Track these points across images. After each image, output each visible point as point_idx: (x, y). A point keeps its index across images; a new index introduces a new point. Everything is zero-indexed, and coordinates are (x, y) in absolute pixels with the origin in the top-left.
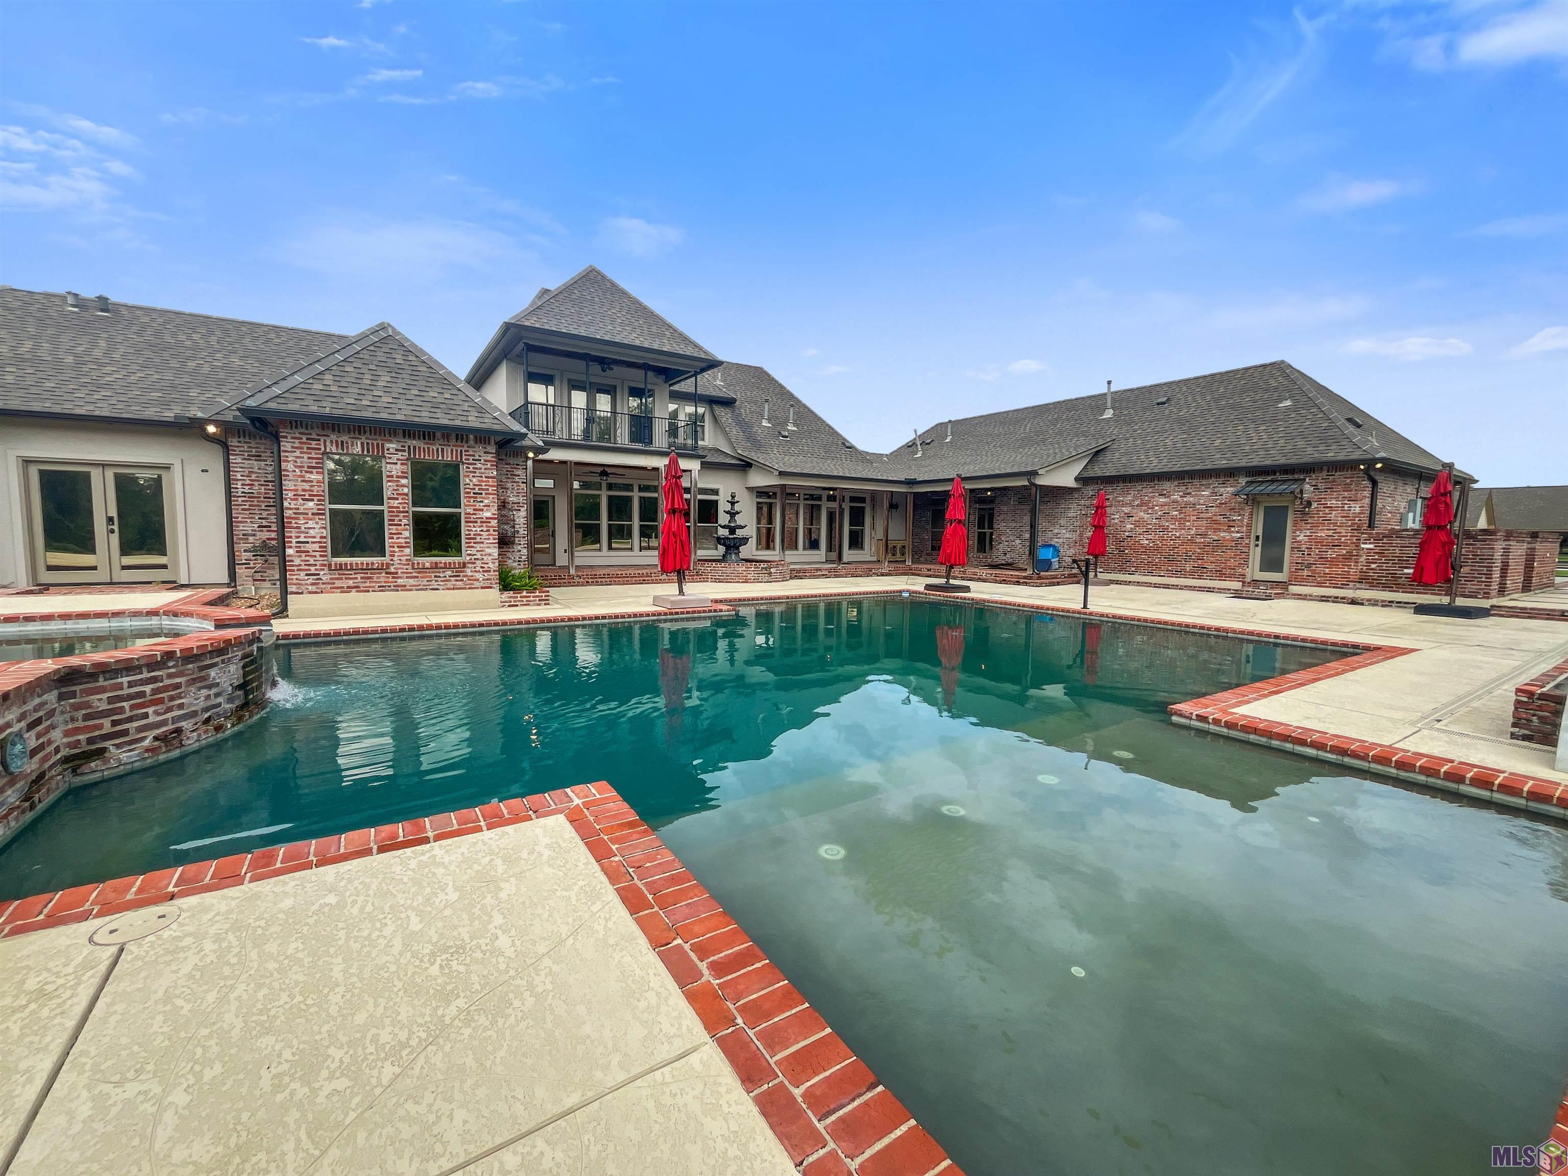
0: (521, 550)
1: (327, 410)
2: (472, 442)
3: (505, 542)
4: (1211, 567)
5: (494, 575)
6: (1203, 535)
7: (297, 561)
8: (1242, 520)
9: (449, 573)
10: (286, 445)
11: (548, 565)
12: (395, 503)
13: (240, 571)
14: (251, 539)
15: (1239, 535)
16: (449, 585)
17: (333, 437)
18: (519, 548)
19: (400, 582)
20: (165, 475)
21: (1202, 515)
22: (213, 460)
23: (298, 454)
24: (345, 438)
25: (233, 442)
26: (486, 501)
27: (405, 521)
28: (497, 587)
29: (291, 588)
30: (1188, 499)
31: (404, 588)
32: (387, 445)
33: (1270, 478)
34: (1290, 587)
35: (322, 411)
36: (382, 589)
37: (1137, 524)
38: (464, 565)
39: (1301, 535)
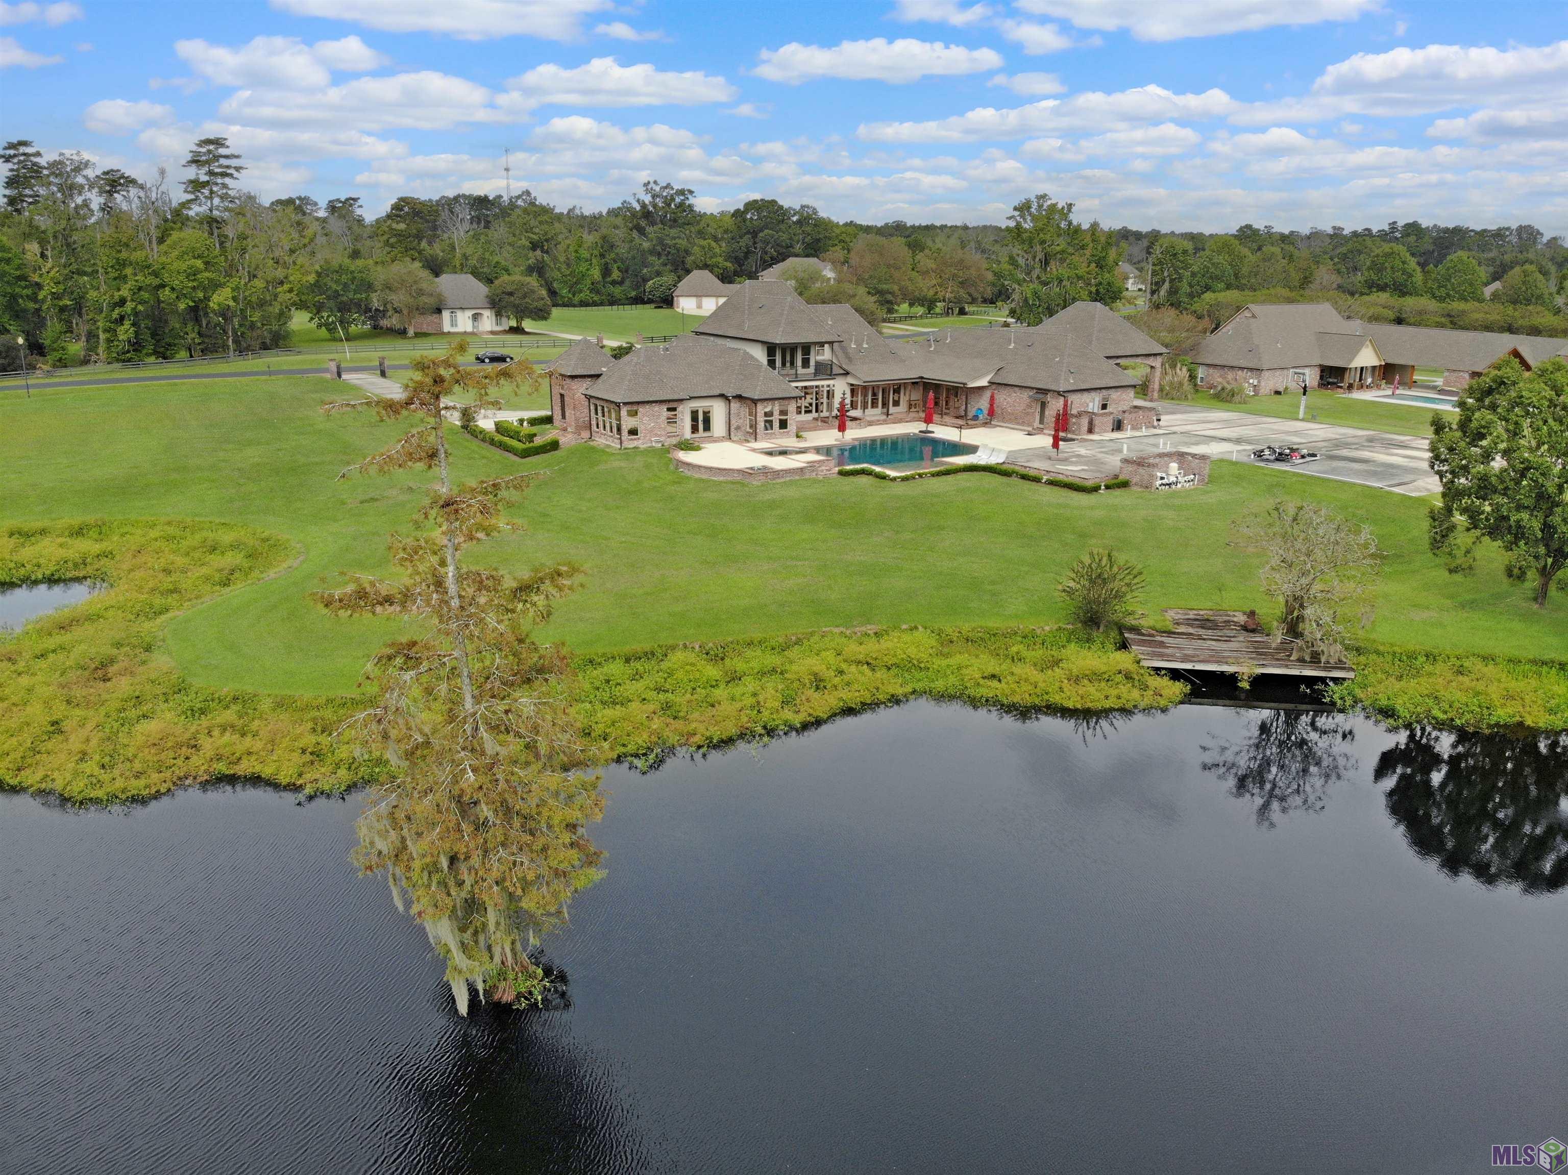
4: (1026, 422)
6: (1024, 410)
8: (1034, 406)
9: (786, 433)
12: (776, 417)
13: (732, 433)
15: (1033, 411)
16: (786, 437)
20: (711, 408)
21: (1024, 402)
25: (732, 400)
26: (793, 414)
27: (777, 421)
28: (796, 437)
30: (1022, 396)
33: (1040, 392)
34: (1044, 431)
37: (1008, 403)
38: (789, 431)
39: (1047, 413)
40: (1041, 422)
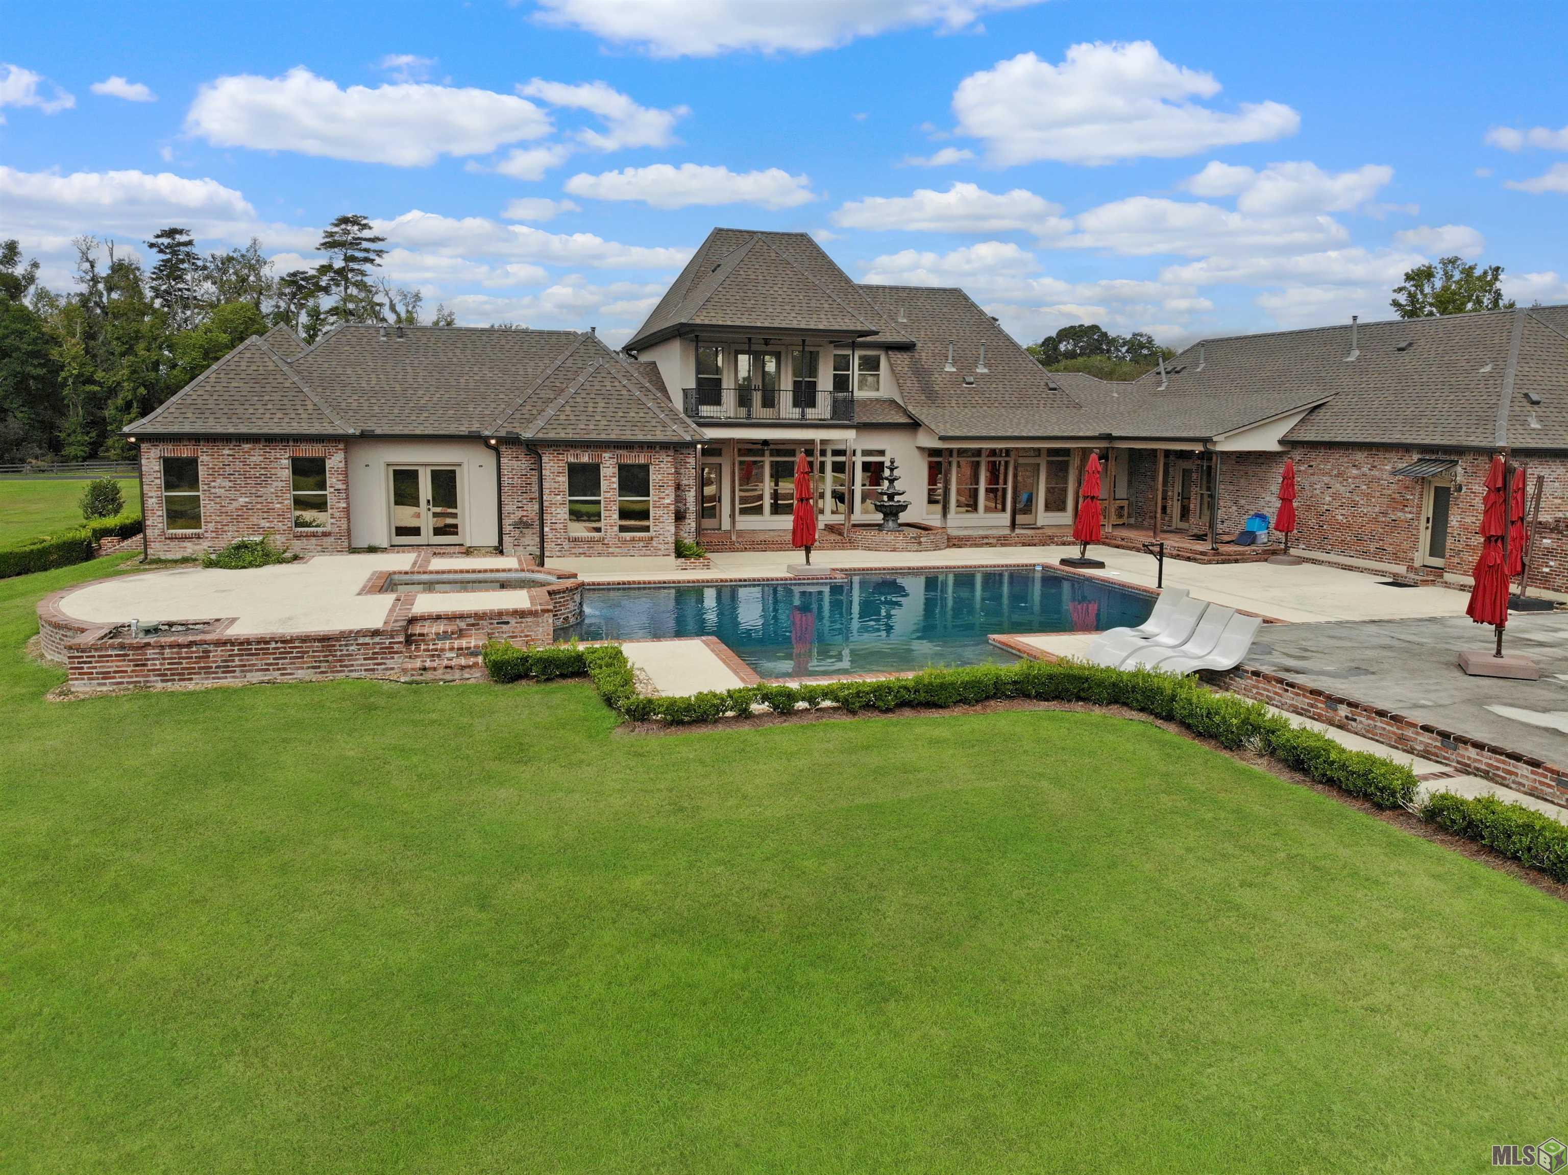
0: (691, 523)
1: (570, 436)
2: (657, 449)
3: (680, 517)
4: (1390, 549)
5: (672, 547)
6: (1385, 514)
7: (550, 536)
8: (1413, 500)
9: (641, 544)
10: (545, 459)
11: (714, 530)
12: (608, 495)
13: (506, 538)
14: (512, 516)
15: (1410, 516)
16: (642, 553)
17: (572, 452)
18: (689, 521)
19: (610, 550)
20: (458, 469)
21: (1384, 492)
22: (488, 460)
23: (552, 464)
24: (578, 452)
25: (503, 449)
26: (667, 492)
27: (614, 508)
28: (673, 555)
29: (547, 554)
30: (1375, 473)
31: (612, 554)
32: (604, 455)
33: (1434, 458)
34: (1445, 574)
35: (567, 436)
36: (600, 555)
37: (1335, 496)
38: (652, 539)
39: (1454, 520)
40: (1436, 549)
